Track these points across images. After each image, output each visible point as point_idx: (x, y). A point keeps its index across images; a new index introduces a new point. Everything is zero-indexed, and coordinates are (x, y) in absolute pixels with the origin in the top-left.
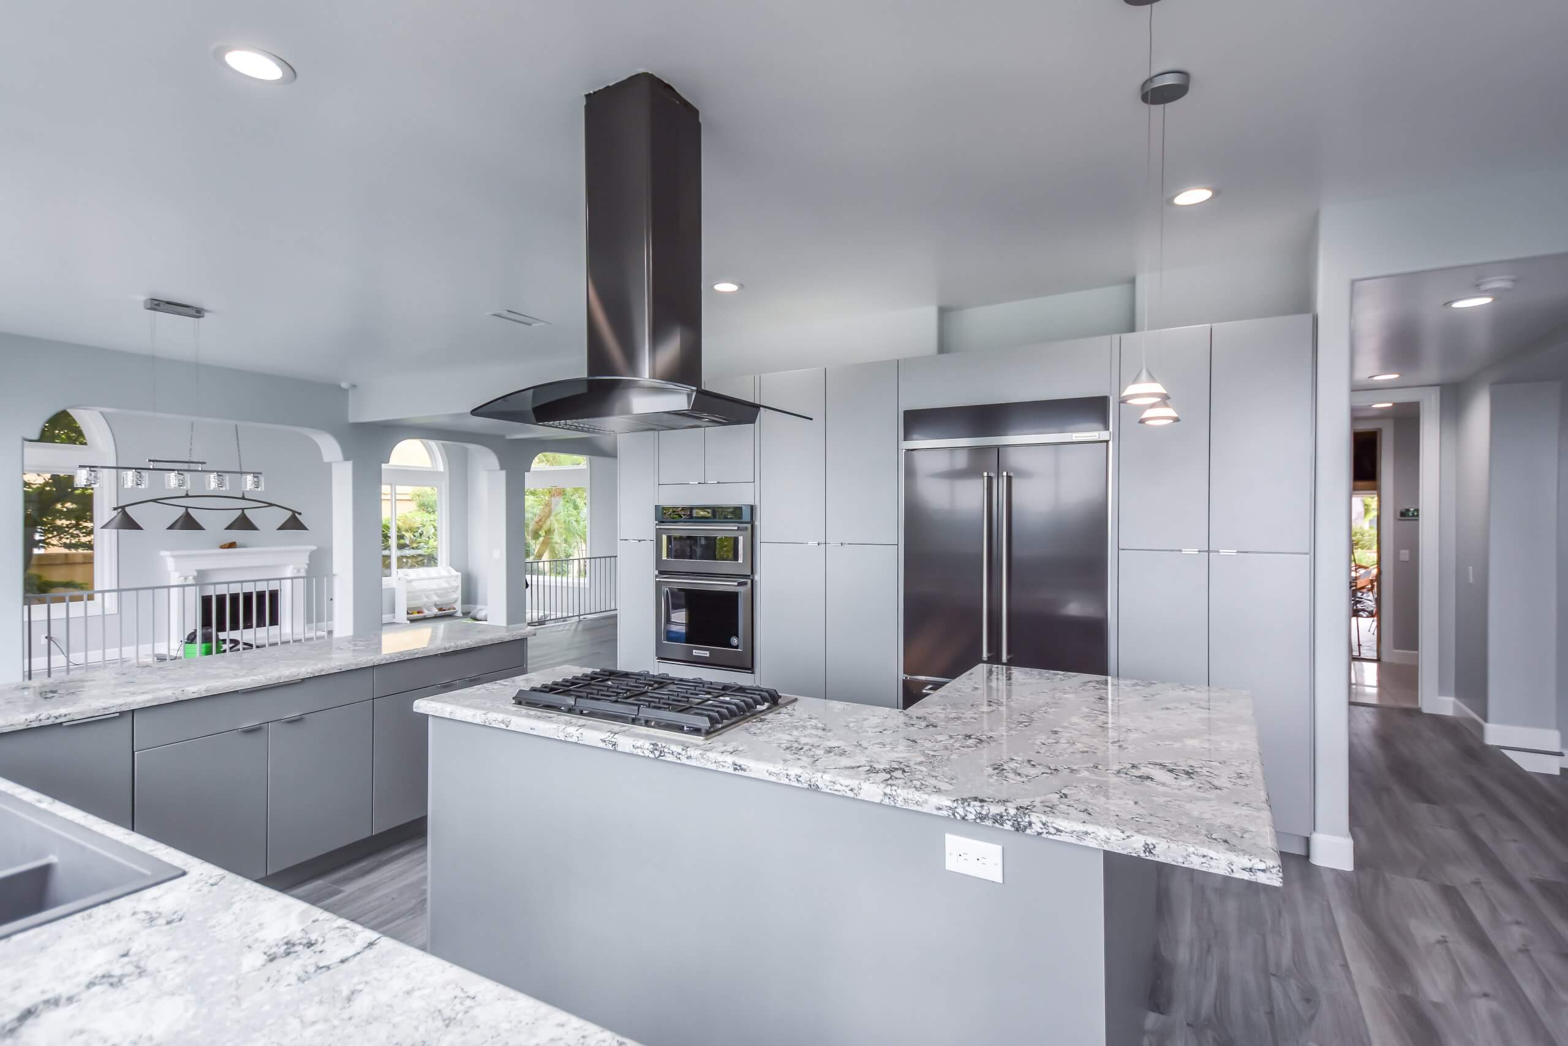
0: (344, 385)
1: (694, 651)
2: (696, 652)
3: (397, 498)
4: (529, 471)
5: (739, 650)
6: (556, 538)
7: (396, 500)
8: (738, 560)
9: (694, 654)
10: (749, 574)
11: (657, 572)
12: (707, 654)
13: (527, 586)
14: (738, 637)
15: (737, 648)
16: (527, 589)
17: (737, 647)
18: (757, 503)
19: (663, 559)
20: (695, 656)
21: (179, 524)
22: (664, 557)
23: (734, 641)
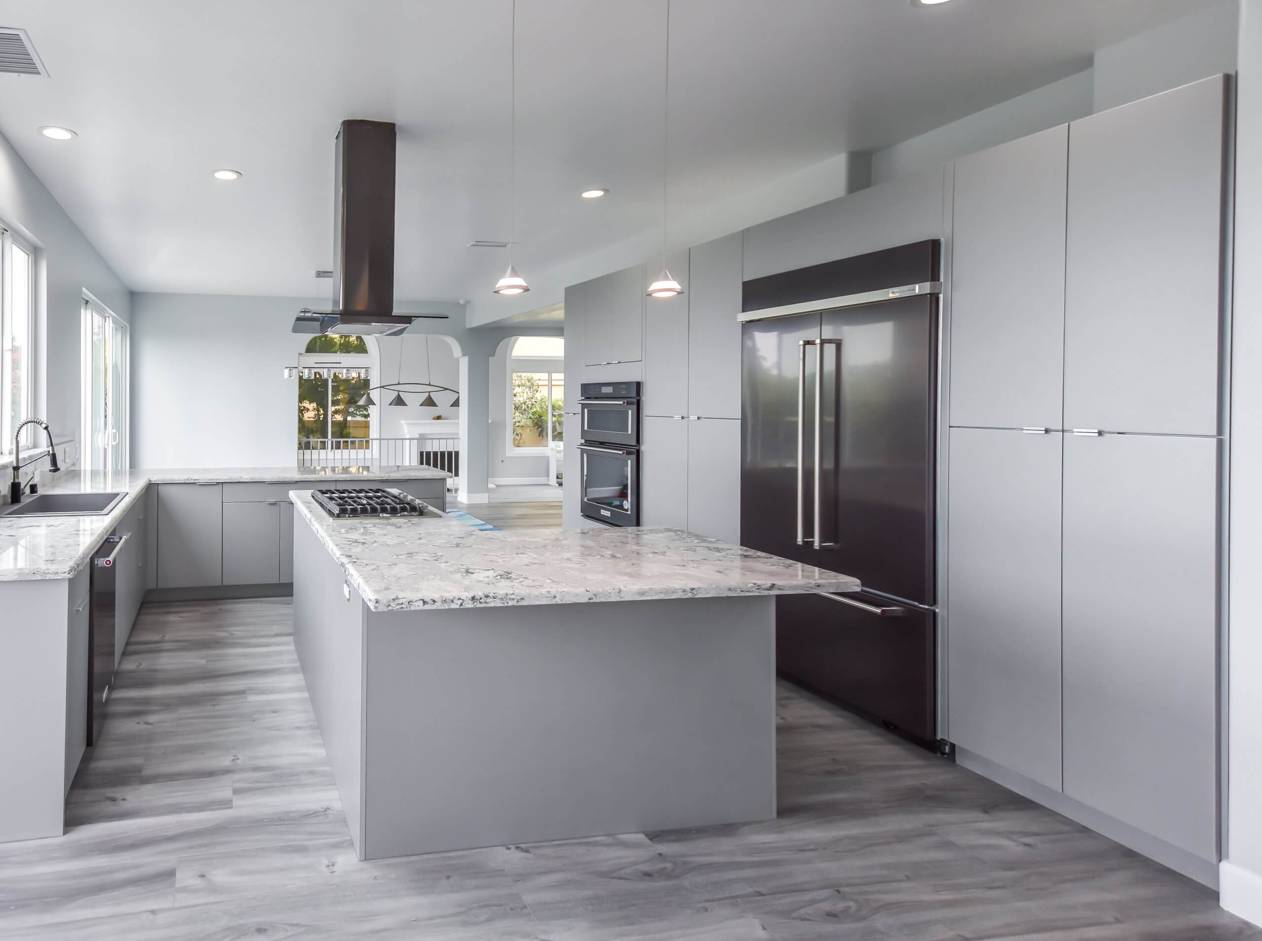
0: (462, 302)
1: (601, 511)
3: (553, 384)
7: (552, 385)
8: (628, 431)
9: (601, 513)
10: (634, 443)
11: (583, 441)
15: (628, 512)
18: (642, 380)
20: (602, 515)
21: (394, 403)
22: (586, 428)
23: (625, 504)
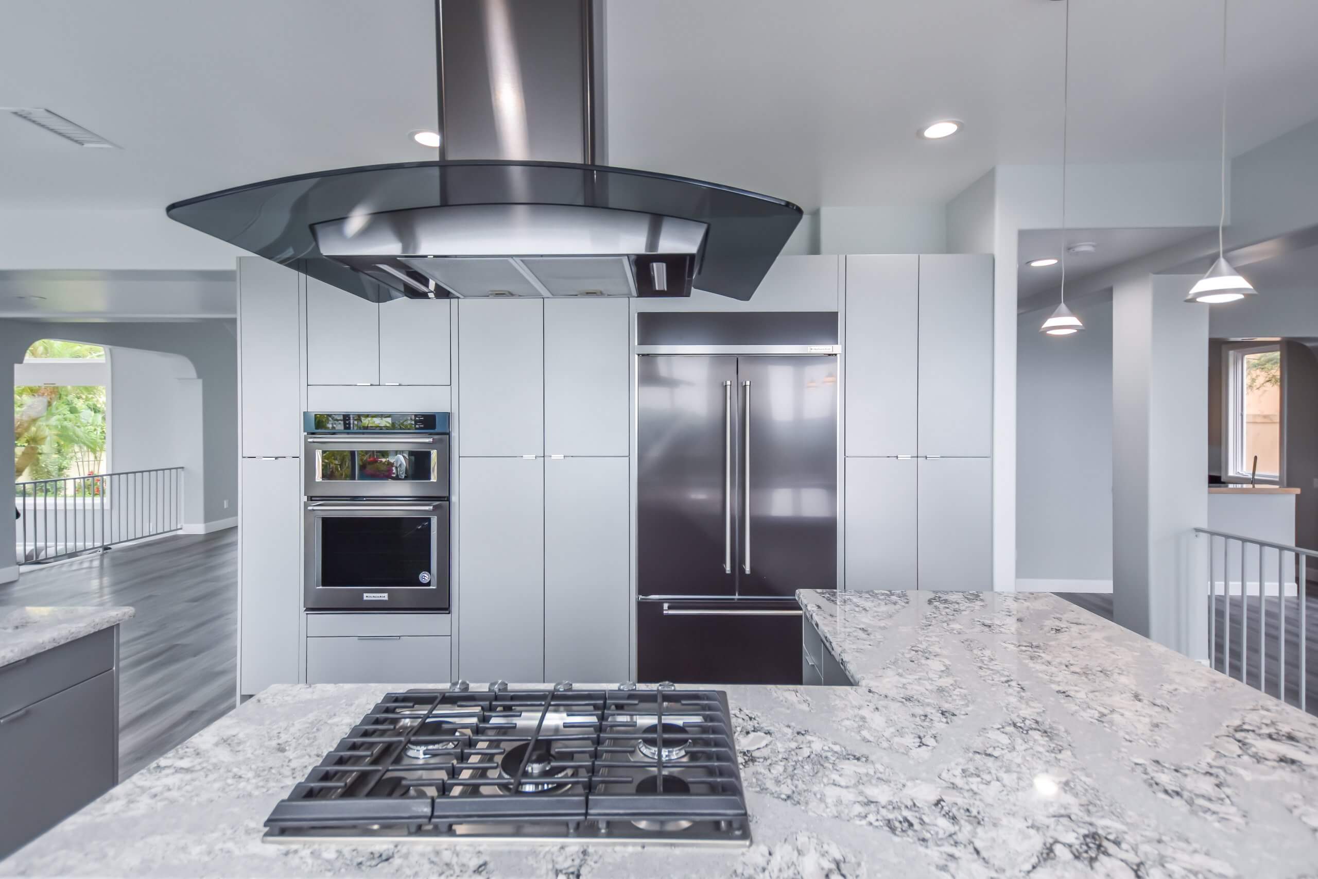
1: (365, 595)
2: (367, 597)
4: (21, 361)
5: (431, 587)
6: (45, 448)
8: (429, 479)
9: (365, 598)
10: (444, 495)
11: (305, 499)
12: (385, 597)
13: (18, 515)
14: (430, 572)
15: (430, 586)
16: (17, 520)
17: (429, 584)
18: (455, 411)
19: (317, 480)
20: (366, 600)
22: (318, 478)
23: (424, 577)
